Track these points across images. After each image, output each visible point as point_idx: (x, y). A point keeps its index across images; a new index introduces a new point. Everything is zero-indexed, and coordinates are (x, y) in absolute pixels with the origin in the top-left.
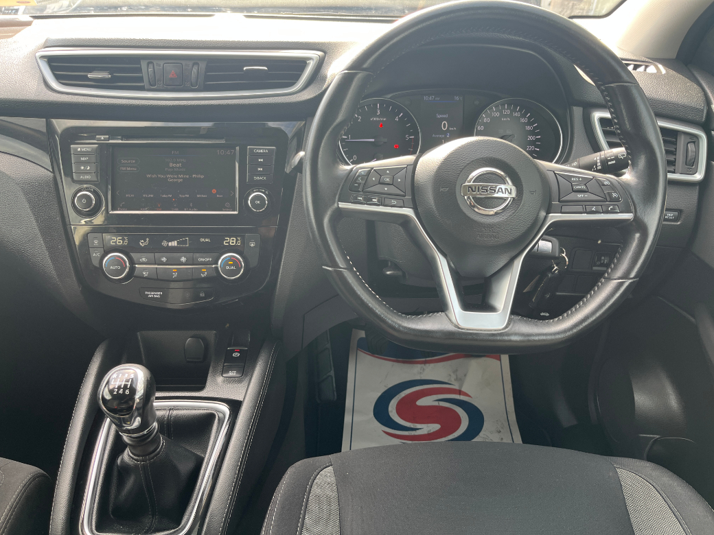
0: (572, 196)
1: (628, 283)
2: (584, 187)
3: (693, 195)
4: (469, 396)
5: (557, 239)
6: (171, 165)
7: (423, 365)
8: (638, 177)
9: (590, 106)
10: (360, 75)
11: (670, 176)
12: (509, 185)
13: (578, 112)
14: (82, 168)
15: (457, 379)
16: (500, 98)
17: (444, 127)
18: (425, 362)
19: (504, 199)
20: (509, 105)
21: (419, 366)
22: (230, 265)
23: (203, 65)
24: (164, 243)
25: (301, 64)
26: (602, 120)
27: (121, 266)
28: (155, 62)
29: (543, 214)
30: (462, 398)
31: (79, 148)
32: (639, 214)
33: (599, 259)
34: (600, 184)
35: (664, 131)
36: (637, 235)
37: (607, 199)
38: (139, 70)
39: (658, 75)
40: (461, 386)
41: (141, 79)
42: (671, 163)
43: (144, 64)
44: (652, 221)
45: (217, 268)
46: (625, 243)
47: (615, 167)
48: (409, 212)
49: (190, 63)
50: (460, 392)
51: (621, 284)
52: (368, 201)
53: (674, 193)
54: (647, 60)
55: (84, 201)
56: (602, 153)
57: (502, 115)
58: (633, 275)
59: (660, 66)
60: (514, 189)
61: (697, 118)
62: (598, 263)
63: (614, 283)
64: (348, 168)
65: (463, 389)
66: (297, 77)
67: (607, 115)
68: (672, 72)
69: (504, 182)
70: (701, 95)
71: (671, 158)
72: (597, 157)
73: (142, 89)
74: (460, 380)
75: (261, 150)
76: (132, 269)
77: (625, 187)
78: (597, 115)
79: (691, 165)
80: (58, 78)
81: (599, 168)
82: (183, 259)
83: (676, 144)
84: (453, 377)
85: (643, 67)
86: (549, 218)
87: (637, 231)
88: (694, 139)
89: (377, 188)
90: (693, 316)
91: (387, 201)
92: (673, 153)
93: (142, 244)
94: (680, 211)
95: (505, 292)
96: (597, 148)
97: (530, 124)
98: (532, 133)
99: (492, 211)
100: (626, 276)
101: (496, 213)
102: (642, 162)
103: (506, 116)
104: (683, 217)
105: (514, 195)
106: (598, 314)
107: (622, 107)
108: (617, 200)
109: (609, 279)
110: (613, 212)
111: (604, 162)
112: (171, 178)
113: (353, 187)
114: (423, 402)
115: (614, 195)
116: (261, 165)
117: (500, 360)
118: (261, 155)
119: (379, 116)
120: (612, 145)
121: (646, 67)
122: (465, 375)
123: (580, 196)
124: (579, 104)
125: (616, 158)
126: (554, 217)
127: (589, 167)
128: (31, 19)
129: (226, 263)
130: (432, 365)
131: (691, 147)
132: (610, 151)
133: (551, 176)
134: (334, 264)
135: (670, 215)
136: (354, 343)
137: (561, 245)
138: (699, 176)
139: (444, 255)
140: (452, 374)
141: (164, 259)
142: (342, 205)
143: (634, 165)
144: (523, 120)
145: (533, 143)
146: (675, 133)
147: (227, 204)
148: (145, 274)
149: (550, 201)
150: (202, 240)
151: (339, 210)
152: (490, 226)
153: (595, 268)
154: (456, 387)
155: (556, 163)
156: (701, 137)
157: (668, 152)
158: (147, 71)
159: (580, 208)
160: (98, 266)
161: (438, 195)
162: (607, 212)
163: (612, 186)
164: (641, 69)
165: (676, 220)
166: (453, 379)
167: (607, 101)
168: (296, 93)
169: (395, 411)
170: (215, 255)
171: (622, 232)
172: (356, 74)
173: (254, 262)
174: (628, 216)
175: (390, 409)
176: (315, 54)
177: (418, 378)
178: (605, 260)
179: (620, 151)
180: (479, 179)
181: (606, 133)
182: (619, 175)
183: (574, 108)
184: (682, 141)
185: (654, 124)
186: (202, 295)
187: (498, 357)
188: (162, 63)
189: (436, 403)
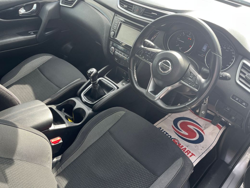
0: (188, 78)
2: (192, 77)
4: (204, 134)
14: (115, 26)
23: (144, 9)
28: (136, 6)
30: (202, 133)
31: (116, 22)
34: (196, 78)
37: (195, 83)
38: (132, 7)
40: (204, 130)
41: (132, 9)
43: (134, 6)
45: (127, 59)
49: (142, 8)
50: (202, 131)
52: (142, 57)
55: (112, 34)
69: (169, 66)
73: (131, 11)
74: (205, 128)
76: (114, 52)
80: (120, 4)
82: (123, 54)
84: (204, 126)
86: (180, 81)
93: (118, 47)
99: (162, 72)
105: (169, 70)
109: (184, 105)
113: (140, 52)
114: (189, 126)
115: (197, 83)
117: (220, 130)
119: (189, 36)
122: (207, 128)
123: (190, 79)
130: (201, 119)
133: (188, 71)
140: (204, 125)
141: (120, 52)
142: (136, 55)
148: (116, 54)
149: (182, 77)
154: (203, 129)
159: (187, 82)
160: (110, 48)
163: (198, 81)
166: (203, 127)
169: (180, 123)
174: (196, 90)
180: (164, 62)
186: (123, 64)
187: (220, 128)
188: (137, 6)
189: (193, 129)
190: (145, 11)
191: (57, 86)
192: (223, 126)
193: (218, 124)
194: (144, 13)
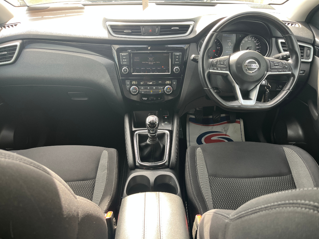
0: (274, 67)
1: (289, 91)
2: (278, 64)
3: (309, 66)
4: (229, 136)
5: (267, 80)
6: (150, 59)
7: (212, 126)
8: (293, 62)
9: (277, 38)
10: (216, 34)
11: (302, 60)
12: (257, 64)
13: (274, 39)
14: (124, 60)
15: (225, 131)
16: (248, 35)
17: (230, 44)
18: (213, 125)
19: (255, 68)
20: (251, 37)
21: (211, 127)
22: (168, 90)
23: (159, 27)
24: (148, 83)
25: (188, 26)
26: (282, 43)
27: (136, 90)
28: (145, 27)
29: (266, 72)
30: (227, 137)
31: (123, 54)
32: (293, 72)
33: (279, 86)
34: (282, 63)
35: (300, 46)
36: (292, 78)
37: (284, 68)
38: (140, 29)
39: (298, 28)
40: (226, 133)
41: (141, 32)
42: (302, 56)
43: (141, 28)
44: (296, 74)
45: (164, 91)
46: (288, 80)
47: (286, 58)
48: (228, 72)
50: (226, 135)
51: (287, 92)
52: (217, 69)
53: (303, 65)
54: (296, 22)
55: (125, 70)
56: (282, 53)
57: (248, 40)
58: (291, 89)
59: (300, 24)
60: (258, 65)
61: (311, 42)
62: (278, 88)
63: (285, 92)
64: (212, 60)
65: (227, 134)
66: (187, 31)
67: (284, 41)
68: (303, 26)
69: (256, 63)
70: (312, 35)
71: (302, 54)
72: (280, 55)
73: (141, 35)
74: (226, 131)
75: (178, 54)
76: (139, 91)
77: (289, 64)
78: (280, 41)
79: (308, 57)
80: (114, 32)
81: (281, 58)
82: (154, 88)
83: (304, 50)
84: (223, 130)
85: (294, 24)
86: (267, 74)
87: (292, 77)
88: (309, 49)
89: (219, 66)
90: (307, 104)
91: (222, 69)
92: (303, 53)
93: (141, 83)
94: (304, 71)
95: (254, 95)
96: (280, 52)
97: (257, 43)
98: (258, 46)
99: (251, 72)
100: (289, 90)
101: (253, 73)
102: (294, 57)
103: (250, 40)
104: (305, 72)
105: (258, 67)
106: (281, 100)
107: (289, 41)
108: (287, 68)
109: (284, 90)
110: (286, 71)
111: (283, 56)
112: (150, 63)
113: (213, 65)
114: (213, 138)
115: (286, 67)
116: (177, 58)
118: (177, 55)
120: (285, 50)
121: (295, 24)
122: (228, 129)
123: (276, 67)
124: (274, 37)
125: (286, 55)
126: (269, 73)
127: (278, 58)
128: (83, 6)
129: (167, 89)
130: (216, 126)
131: (308, 51)
132: (284, 53)
133: (268, 61)
134: (208, 87)
135: (301, 72)
136: (188, 119)
137: (268, 82)
138: (310, 60)
139: (238, 84)
141: (149, 88)
142: (210, 71)
143: (292, 58)
144: (255, 42)
145: (258, 49)
146: (303, 47)
147: (167, 71)
148: (143, 92)
149: (268, 69)
150: (159, 82)
151: (209, 72)
152: (251, 76)
153: (277, 89)
154: (225, 133)
155: (266, 56)
156: (311, 48)
157: (301, 53)
158: (143, 30)
159: (276, 71)
160: (128, 90)
161: (237, 67)
162: (284, 71)
163: (286, 64)
164: (293, 25)
165: (303, 73)
166: (223, 131)
167: (284, 37)
168: (187, 36)
169: (204, 141)
170: (164, 86)
171: (288, 77)
172: (214, 33)
173: (175, 88)
174: (290, 73)
175: (202, 141)
176: (192, 23)
177: (211, 130)
178: (281, 87)
179: (287, 53)
180: (249, 63)
181: (282, 47)
182: (288, 60)
183: (273, 38)
184: (306, 49)
185: (297, 44)
186: (159, 99)
187: (239, 123)
188: (147, 27)
189: (218, 139)
190: (161, 29)
191: (83, 180)
192: (240, 119)
193: (236, 120)
194: (161, 32)
